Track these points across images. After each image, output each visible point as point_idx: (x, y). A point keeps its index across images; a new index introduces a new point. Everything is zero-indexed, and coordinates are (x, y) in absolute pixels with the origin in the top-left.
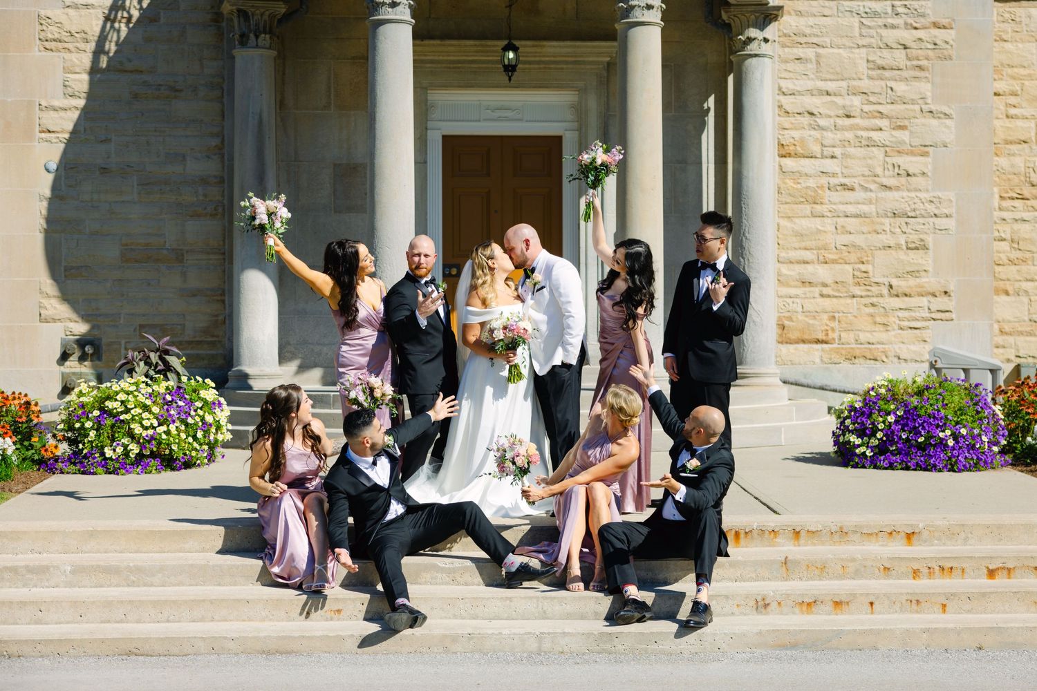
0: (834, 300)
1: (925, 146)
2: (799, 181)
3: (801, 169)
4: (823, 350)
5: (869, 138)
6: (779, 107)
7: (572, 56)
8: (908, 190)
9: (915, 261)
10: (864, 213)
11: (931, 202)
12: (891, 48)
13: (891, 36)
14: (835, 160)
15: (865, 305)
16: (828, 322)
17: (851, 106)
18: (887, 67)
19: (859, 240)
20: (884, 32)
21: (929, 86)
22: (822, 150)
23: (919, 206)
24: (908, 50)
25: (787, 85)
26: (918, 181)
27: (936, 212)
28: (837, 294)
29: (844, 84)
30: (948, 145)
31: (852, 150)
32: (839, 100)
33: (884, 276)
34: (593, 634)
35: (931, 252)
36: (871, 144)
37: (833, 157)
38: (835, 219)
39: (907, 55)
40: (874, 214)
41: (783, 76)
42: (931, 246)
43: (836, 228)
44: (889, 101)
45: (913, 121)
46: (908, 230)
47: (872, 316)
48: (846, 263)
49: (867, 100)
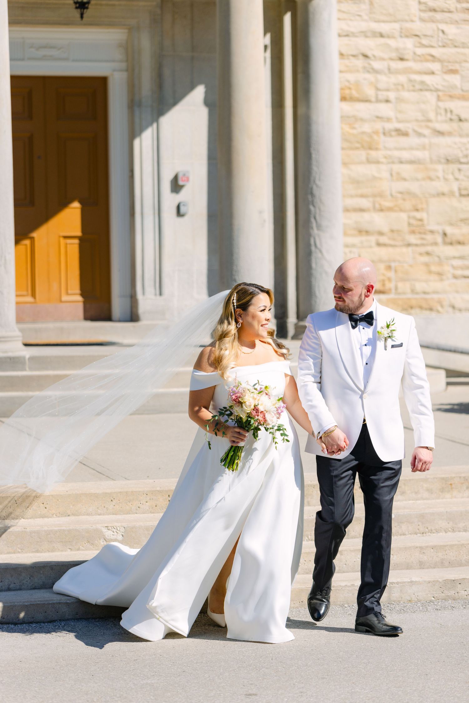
0: (391, 250)
2: (355, 126)
3: (356, 113)
5: (422, 83)
8: (461, 136)
10: (419, 159)
14: (389, 105)
15: (421, 254)
16: (385, 272)
17: (405, 49)
18: (438, 9)
19: (414, 187)
22: (377, 94)
28: (392, 242)
29: (396, 26)
31: (405, 94)
32: (392, 43)
33: (439, 224)
34: (438, 581)
36: (424, 88)
37: (387, 101)
38: (390, 165)
40: (428, 160)
43: (391, 175)
44: (440, 44)
45: (464, 64)
46: (461, 177)
47: (427, 265)
48: (401, 210)
49: (420, 43)
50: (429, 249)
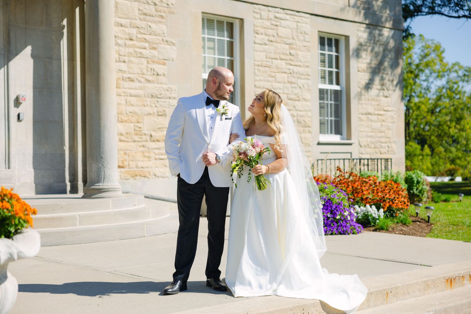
0: (126, 143)
1: (165, 60)
4: (121, 172)
5: (141, 53)
8: (158, 83)
10: (139, 95)
11: (168, 90)
12: (149, 4)
14: (125, 64)
15: (140, 146)
16: (123, 156)
17: (133, 34)
18: (147, 14)
19: (137, 110)
21: (165, 27)
22: (119, 58)
23: (163, 92)
24: (156, 6)
26: (161, 78)
27: (170, 96)
28: (127, 140)
29: (128, 21)
30: (174, 60)
31: (133, 59)
32: (126, 30)
33: (148, 130)
36: (141, 56)
37: (124, 62)
38: (126, 97)
39: (156, 9)
40: (143, 95)
43: (126, 102)
44: (149, 33)
45: (159, 45)
46: (158, 105)
47: (143, 152)
48: (131, 122)
49: (139, 31)
50: (144, 143)
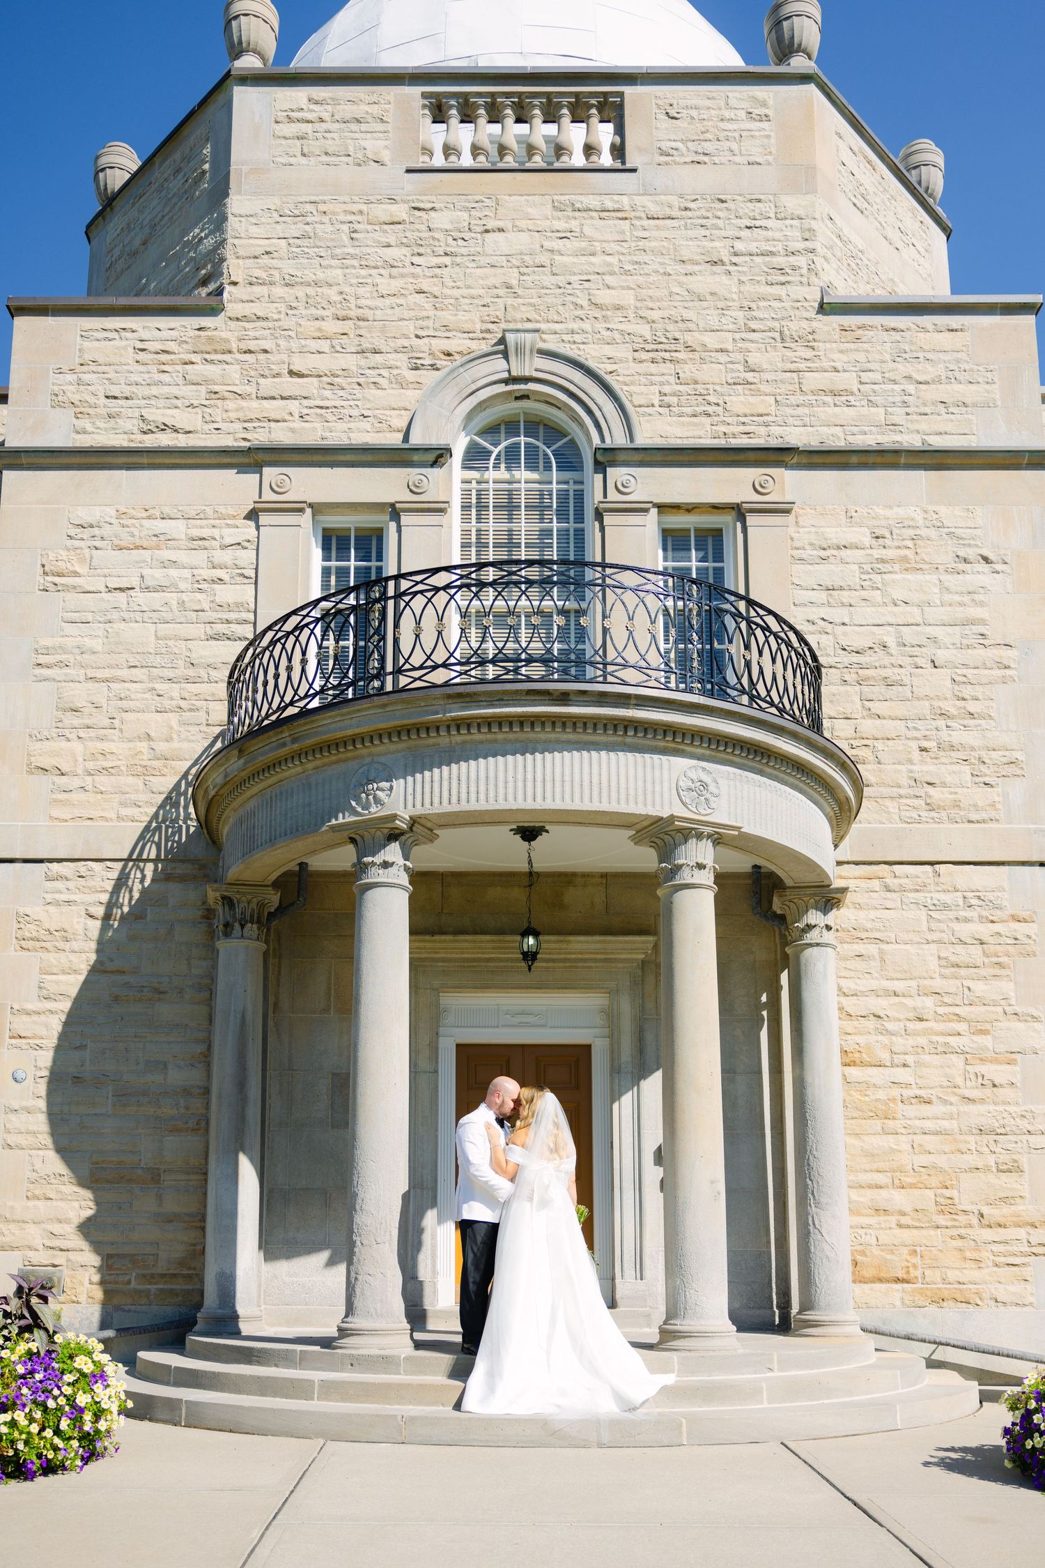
0: (915, 1231)
1: (1013, 1052)
2: (868, 1093)
3: (868, 1079)
4: (904, 1290)
5: (946, 1044)
6: (839, 1009)
7: (602, 953)
8: (995, 1103)
9: (1009, 1185)
10: (945, 1130)
11: (1023, 1116)
12: (966, 944)
13: (964, 930)
14: (907, 1069)
15: (952, 1238)
16: (908, 1258)
17: (923, 1008)
18: (962, 965)
19: (942, 1161)
20: (957, 926)
21: (1012, 985)
22: (891, 1057)
23: (1010, 1121)
24: (985, 946)
25: (847, 985)
26: (1006, 1093)
27: (1030, 1128)
28: (917, 1224)
29: (914, 983)
30: (1039, 1052)
31: (927, 1058)
32: (908, 1002)
33: (974, 1203)
35: (1026, 1175)
36: (949, 1051)
37: (904, 1065)
38: (911, 1137)
39: (984, 951)
40: (957, 1131)
41: (842, 974)
42: (1026, 1167)
43: (913, 1147)
44: (966, 1002)
45: (996, 1024)
46: (997, 1149)
47: (960, 1250)
48: (926, 1188)
49: (941, 1001)
